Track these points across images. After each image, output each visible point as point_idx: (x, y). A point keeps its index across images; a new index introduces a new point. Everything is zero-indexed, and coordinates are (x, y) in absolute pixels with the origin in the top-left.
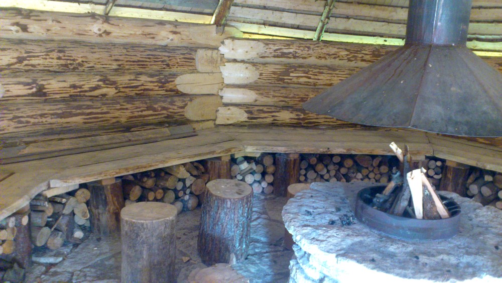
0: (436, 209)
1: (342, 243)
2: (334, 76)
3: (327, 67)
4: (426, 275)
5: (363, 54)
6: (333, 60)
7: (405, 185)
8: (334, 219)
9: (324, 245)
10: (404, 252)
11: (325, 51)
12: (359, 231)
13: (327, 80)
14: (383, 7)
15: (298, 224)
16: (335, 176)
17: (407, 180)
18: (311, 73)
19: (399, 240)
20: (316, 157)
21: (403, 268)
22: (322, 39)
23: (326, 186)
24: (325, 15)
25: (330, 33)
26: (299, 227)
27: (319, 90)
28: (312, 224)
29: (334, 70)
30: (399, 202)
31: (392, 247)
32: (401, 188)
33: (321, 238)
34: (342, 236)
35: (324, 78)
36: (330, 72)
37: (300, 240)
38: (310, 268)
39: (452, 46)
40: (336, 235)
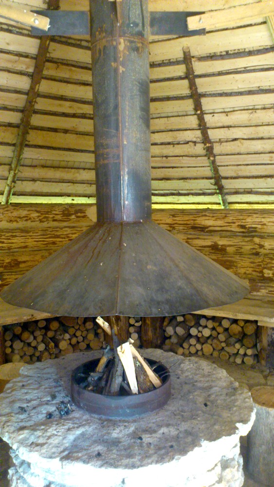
0: (149, 379)
1: (65, 441)
2: (28, 239)
3: (19, 229)
4: (153, 458)
5: (54, 214)
6: (25, 222)
7: (116, 360)
8: (51, 411)
9: (45, 450)
10: (127, 435)
11: (15, 214)
12: (79, 419)
13: (22, 243)
14: (67, 169)
15: (12, 429)
16: (42, 341)
17: (118, 355)
18: (3, 237)
19: (120, 421)
20: (20, 326)
21: (130, 456)
22: (10, 201)
23: (37, 368)
24: (10, 179)
25: (18, 195)
26: (14, 432)
27: (15, 254)
28: (28, 424)
29: (27, 232)
30: (114, 379)
31: (115, 431)
32: (113, 363)
33: (41, 441)
34: (63, 433)
35: (18, 241)
36: (22, 234)
37: (17, 449)
38: (33, 477)
39: (140, 222)
40: (56, 433)
